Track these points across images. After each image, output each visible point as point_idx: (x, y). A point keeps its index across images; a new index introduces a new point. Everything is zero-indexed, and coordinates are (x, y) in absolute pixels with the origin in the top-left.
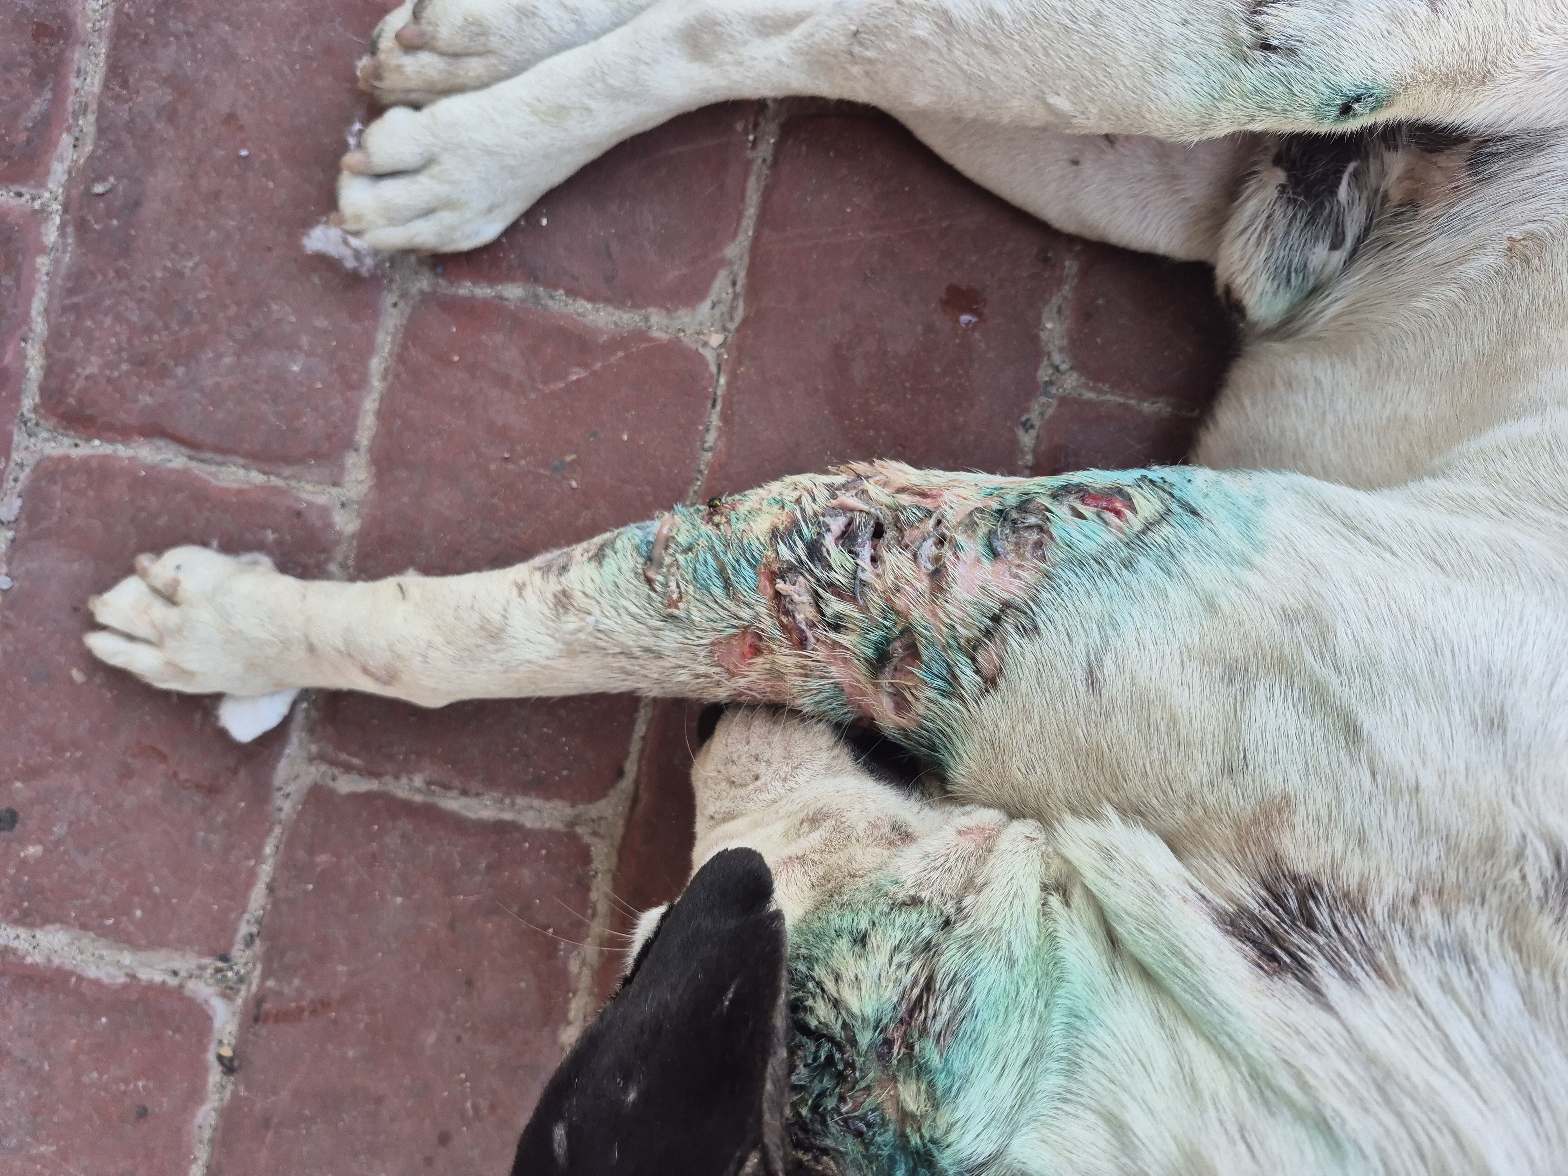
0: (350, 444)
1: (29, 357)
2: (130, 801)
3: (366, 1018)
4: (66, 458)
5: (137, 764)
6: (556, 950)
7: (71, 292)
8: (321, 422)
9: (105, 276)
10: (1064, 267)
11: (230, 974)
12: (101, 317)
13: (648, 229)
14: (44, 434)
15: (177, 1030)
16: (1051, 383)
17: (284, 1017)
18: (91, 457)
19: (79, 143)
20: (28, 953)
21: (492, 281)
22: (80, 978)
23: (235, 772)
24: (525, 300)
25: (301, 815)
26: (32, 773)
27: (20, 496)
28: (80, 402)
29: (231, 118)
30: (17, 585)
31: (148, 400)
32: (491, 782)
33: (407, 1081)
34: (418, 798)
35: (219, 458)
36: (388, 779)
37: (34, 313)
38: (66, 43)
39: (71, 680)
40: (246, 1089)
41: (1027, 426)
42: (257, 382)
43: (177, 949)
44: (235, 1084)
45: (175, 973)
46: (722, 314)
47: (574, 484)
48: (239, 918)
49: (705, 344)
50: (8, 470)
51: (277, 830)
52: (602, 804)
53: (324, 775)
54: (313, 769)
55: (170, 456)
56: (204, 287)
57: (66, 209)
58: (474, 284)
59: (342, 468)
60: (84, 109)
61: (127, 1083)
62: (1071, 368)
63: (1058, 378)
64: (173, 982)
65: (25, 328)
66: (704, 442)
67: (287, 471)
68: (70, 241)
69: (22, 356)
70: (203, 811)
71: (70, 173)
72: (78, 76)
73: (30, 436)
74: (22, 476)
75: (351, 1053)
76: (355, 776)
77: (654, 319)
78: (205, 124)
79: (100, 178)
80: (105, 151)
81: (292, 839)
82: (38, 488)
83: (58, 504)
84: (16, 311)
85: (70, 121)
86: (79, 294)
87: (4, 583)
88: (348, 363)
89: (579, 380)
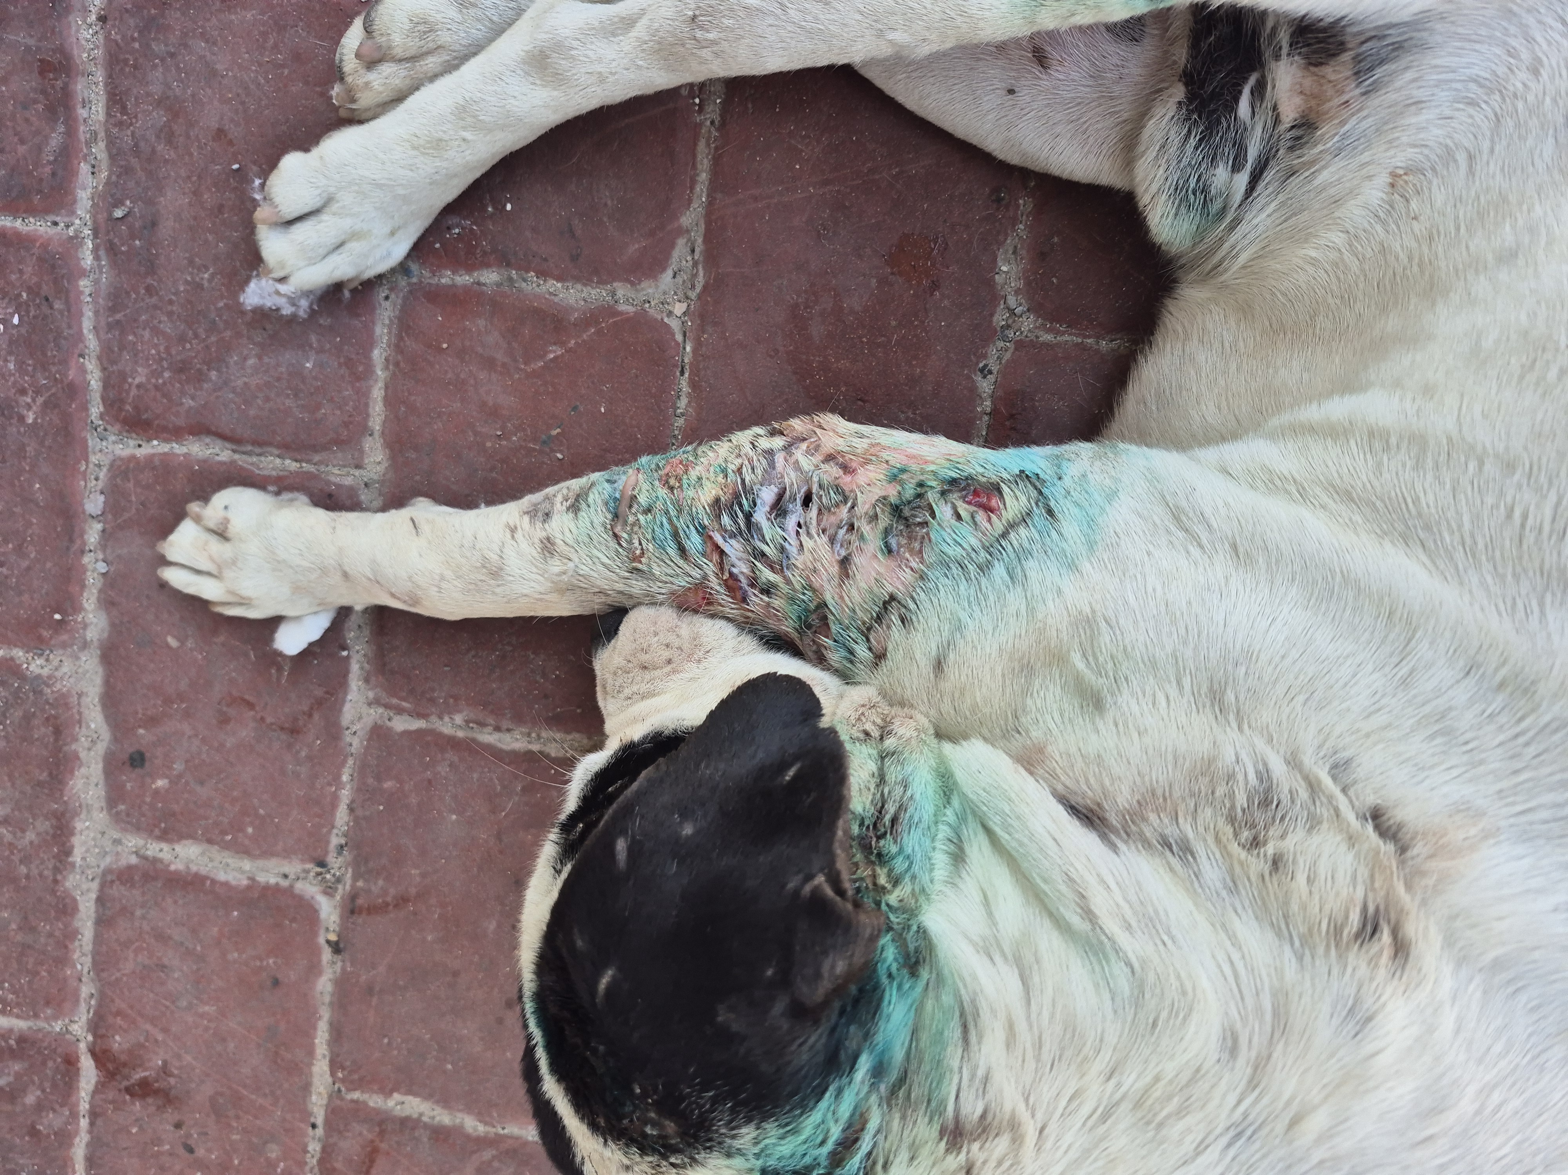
0: (365, 430)
1: (89, 371)
2: (230, 742)
3: (438, 910)
4: (133, 457)
5: (232, 712)
7: (113, 309)
8: (338, 412)
9: (137, 293)
10: (1018, 206)
11: (328, 876)
12: (140, 331)
13: (606, 205)
14: (113, 438)
15: (293, 920)
16: (1008, 327)
17: (372, 910)
18: (154, 455)
19: (96, 170)
20: (171, 863)
21: (470, 268)
22: (214, 882)
23: (310, 716)
24: (502, 284)
25: (367, 748)
26: (151, 722)
27: (102, 493)
28: (136, 408)
29: (220, 133)
30: (112, 569)
32: (519, 719)
33: (476, 958)
34: (460, 734)
35: (258, 450)
36: (434, 718)
37: (85, 331)
38: (68, 76)
39: (168, 646)
40: (352, 965)
41: (985, 372)
42: (279, 379)
43: (285, 858)
44: (343, 961)
45: (286, 876)
46: (684, 281)
47: (560, 456)
48: (329, 832)
49: (670, 314)
50: (89, 471)
51: (350, 762)
53: (381, 717)
54: (372, 711)
55: (217, 450)
56: (223, 297)
57: (96, 231)
58: (454, 273)
59: (361, 452)
60: (94, 138)
61: (261, 960)
62: (1028, 310)
63: (1014, 321)
64: (285, 883)
65: (81, 345)
66: (676, 408)
67: (317, 458)
68: (103, 263)
69: (83, 370)
70: (289, 746)
71: (93, 199)
72: (84, 107)
73: (102, 440)
74: (102, 475)
75: (429, 938)
76: (405, 717)
77: (620, 293)
78: (199, 141)
79: (118, 203)
80: (119, 177)
81: (363, 768)
82: (116, 485)
83: (134, 499)
84: (71, 332)
85: (85, 150)
86: (120, 312)
87: (102, 567)
88: (353, 356)
89: (556, 358)
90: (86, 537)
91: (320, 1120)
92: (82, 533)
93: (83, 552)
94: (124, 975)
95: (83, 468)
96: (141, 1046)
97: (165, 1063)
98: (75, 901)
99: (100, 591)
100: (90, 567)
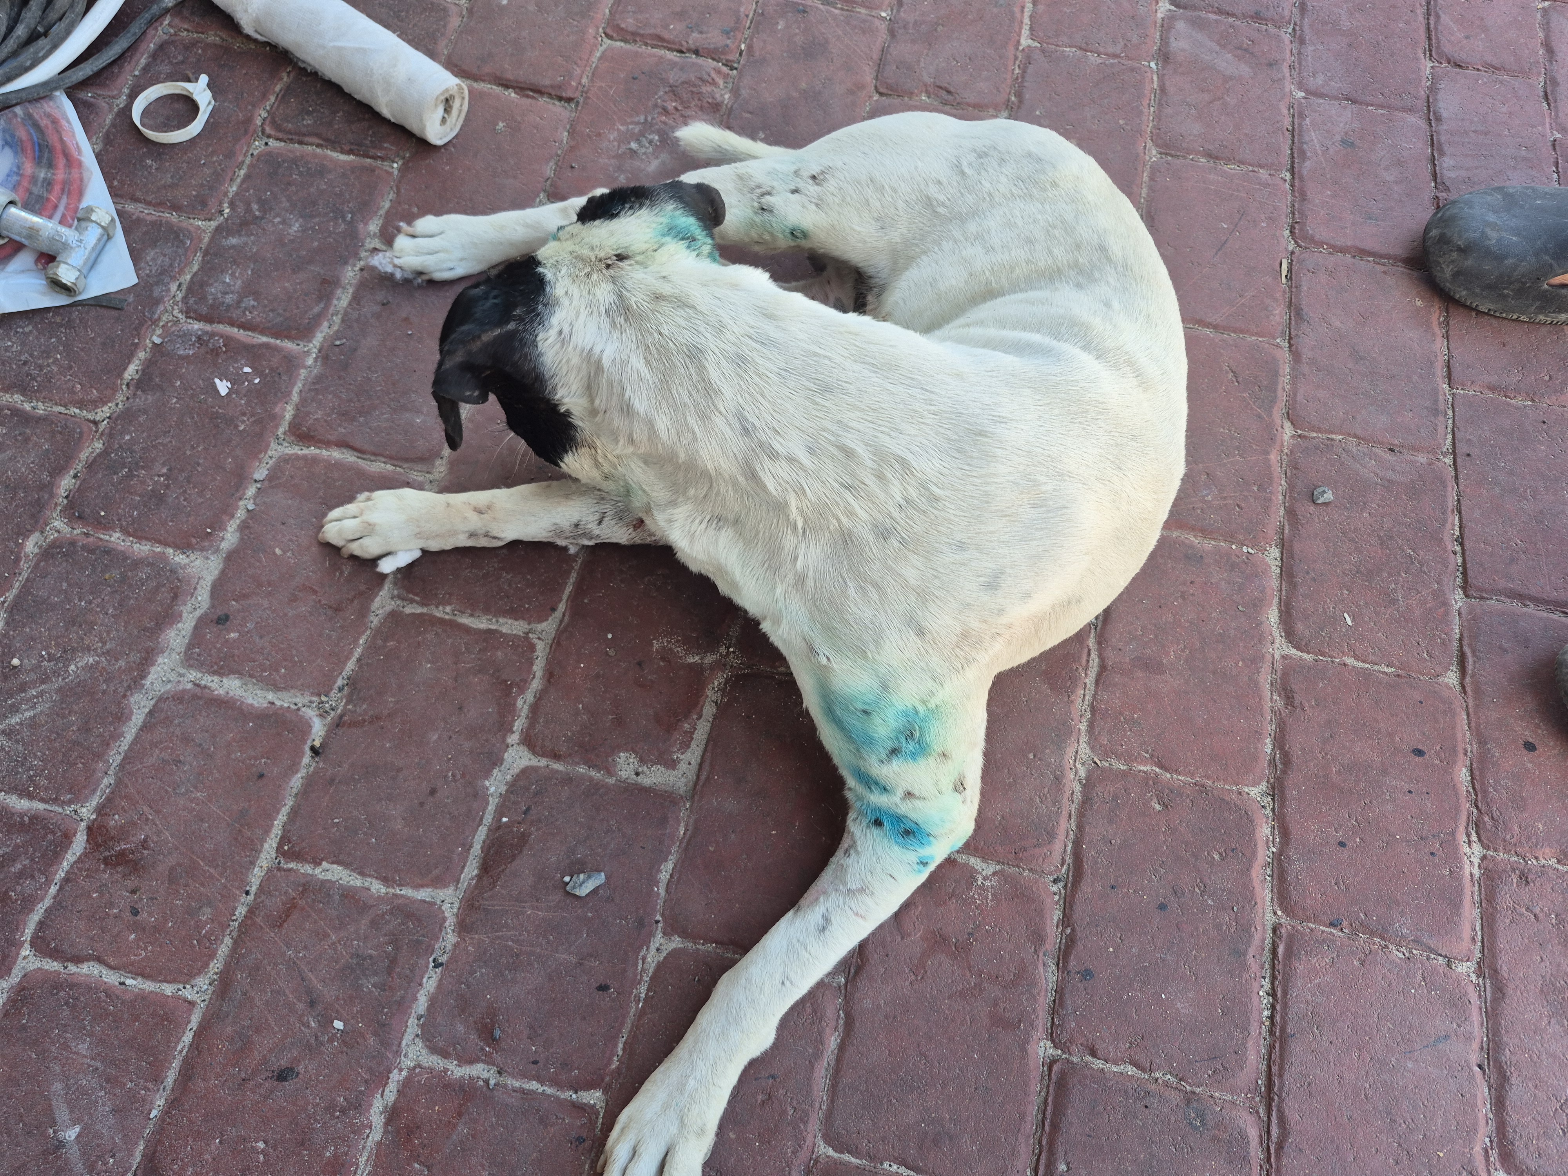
0: (439, 454)
1: (287, 411)
2: (292, 613)
3: (399, 727)
4: (296, 455)
5: (301, 595)
6: (511, 693)
7: (315, 384)
8: (427, 444)
9: (333, 378)
11: (327, 705)
12: (327, 395)
14: (287, 444)
15: (292, 731)
17: (353, 724)
18: (308, 455)
19: (331, 326)
20: (216, 689)
22: (242, 704)
23: (352, 601)
25: (382, 624)
26: (243, 597)
27: (268, 470)
28: (308, 430)
29: (406, 319)
30: (256, 509)
31: (343, 431)
32: (487, 610)
33: (417, 760)
34: (447, 617)
35: (373, 458)
36: (433, 607)
37: (294, 392)
38: (334, 287)
39: (274, 553)
40: (323, 765)
42: (398, 425)
43: (300, 691)
44: (317, 762)
45: (296, 704)
48: (338, 676)
50: (265, 457)
51: (368, 632)
52: (544, 624)
53: (399, 605)
54: (393, 602)
55: (347, 456)
56: (380, 385)
57: (320, 351)
59: (433, 465)
60: (337, 313)
64: (294, 707)
65: (288, 398)
67: (405, 466)
68: (318, 364)
69: (284, 410)
70: (331, 619)
71: (324, 337)
72: (337, 300)
73: (279, 444)
74: (271, 462)
75: (387, 745)
76: (415, 605)
78: (394, 321)
79: (339, 339)
80: (343, 329)
81: (376, 635)
82: (279, 466)
83: (288, 473)
84: (286, 391)
85: (330, 317)
86: (318, 385)
87: (251, 507)
90: (247, 491)
91: (253, 889)
92: (246, 488)
93: (241, 498)
94: (144, 767)
95: (262, 456)
96: (133, 824)
97: (147, 837)
99: (242, 520)
100: (242, 507)
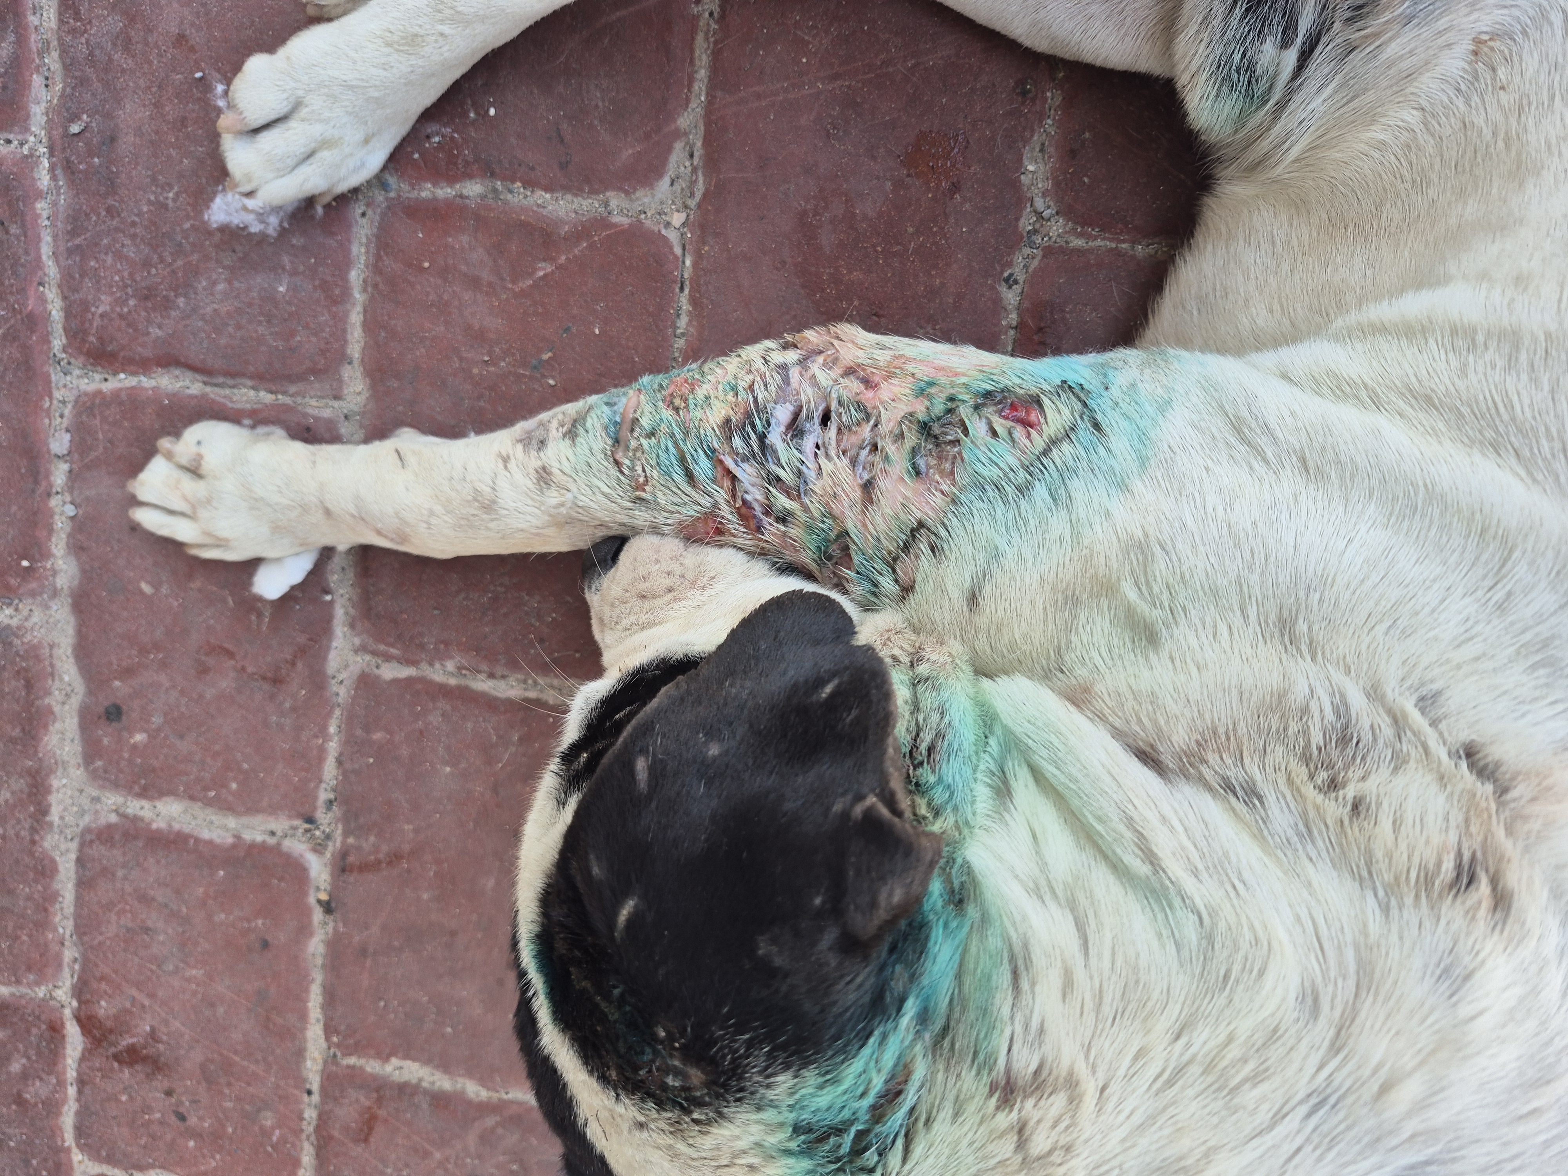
0: (343, 358)
1: (50, 300)
2: (210, 693)
3: (434, 867)
4: (99, 392)
5: (210, 661)
7: (73, 233)
8: (314, 339)
9: (98, 215)
10: (1045, 99)
11: (317, 833)
12: (102, 256)
13: (597, 106)
14: (77, 372)
15: (281, 879)
16: (1035, 232)
17: (364, 868)
18: (121, 389)
19: (49, 82)
20: (152, 821)
21: (452, 180)
22: (197, 840)
23: (293, 664)
24: (486, 196)
25: (354, 698)
26: (127, 673)
27: (67, 430)
28: (100, 339)
29: (181, 39)
30: (81, 512)
31: (159, 333)
32: (514, 665)
34: (453, 682)
35: (230, 382)
36: (424, 666)
37: (44, 258)
39: (141, 592)
40: (344, 926)
41: (1010, 282)
42: (250, 305)
43: (270, 814)
44: (335, 921)
45: (273, 833)
46: (682, 189)
47: (552, 382)
48: (317, 787)
49: (668, 225)
50: (53, 407)
51: (337, 712)
53: (368, 665)
54: (359, 659)
55: (187, 383)
56: (188, 217)
57: (51, 149)
58: (434, 185)
59: (340, 381)
60: (46, 47)
61: (248, 920)
62: (1057, 213)
63: (1042, 226)
64: (272, 841)
65: (40, 273)
66: (676, 328)
67: (292, 389)
68: (61, 183)
69: (43, 300)
70: (272, 697)
71: (47, 114)
72: (34, 14)
73: (65, 374)
74: (67, 412)
75: (425, 896)
76: (395, 664)
77: (614, 203)
78: (158, 47)
79: (74, 118)
80: (74, 88)
81: (350, 720)
82: (82, 423)
83: (100, 436)
84: (29, 258)
85: (37, 61)
86: (79, 235)
87: (70, 510)
88: (329, 278)
89: (545, 275)
90: (52, 478)
91: (315, 1087)
92: (47, 476)
93: (49, 495)
94: (108, 938)
95: (47, 404)
96: (128, 1012)
97: (153, 1029)
98: (53, 862)
99: (69, 536)
100: (57, 510)
